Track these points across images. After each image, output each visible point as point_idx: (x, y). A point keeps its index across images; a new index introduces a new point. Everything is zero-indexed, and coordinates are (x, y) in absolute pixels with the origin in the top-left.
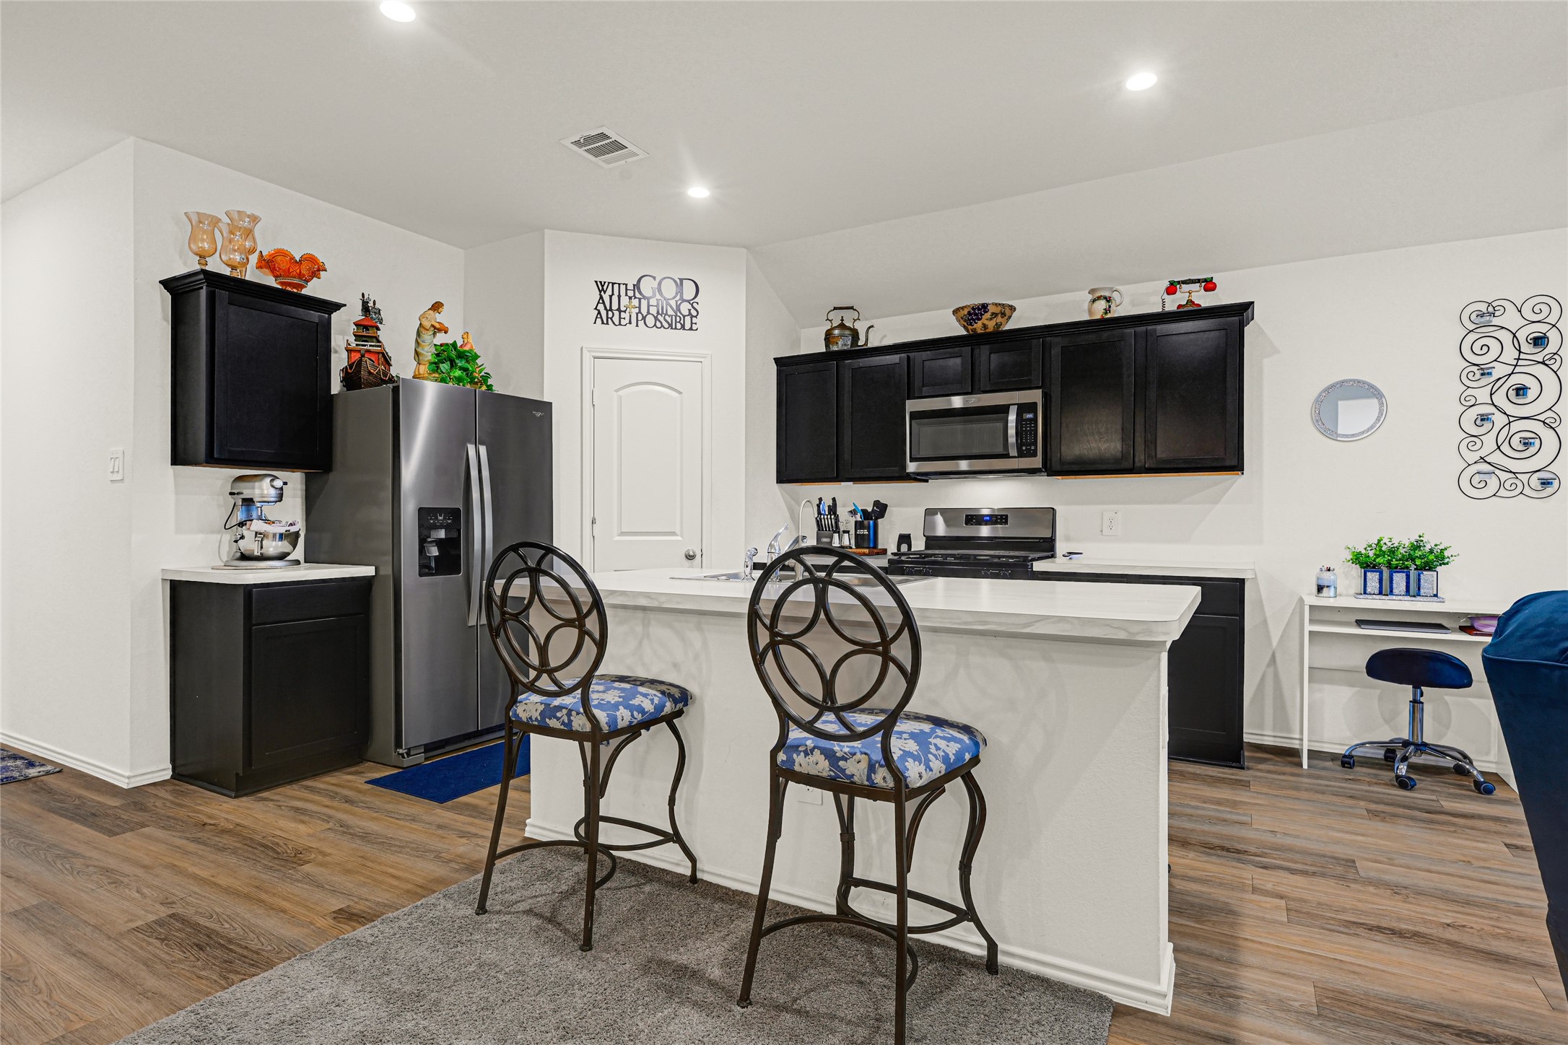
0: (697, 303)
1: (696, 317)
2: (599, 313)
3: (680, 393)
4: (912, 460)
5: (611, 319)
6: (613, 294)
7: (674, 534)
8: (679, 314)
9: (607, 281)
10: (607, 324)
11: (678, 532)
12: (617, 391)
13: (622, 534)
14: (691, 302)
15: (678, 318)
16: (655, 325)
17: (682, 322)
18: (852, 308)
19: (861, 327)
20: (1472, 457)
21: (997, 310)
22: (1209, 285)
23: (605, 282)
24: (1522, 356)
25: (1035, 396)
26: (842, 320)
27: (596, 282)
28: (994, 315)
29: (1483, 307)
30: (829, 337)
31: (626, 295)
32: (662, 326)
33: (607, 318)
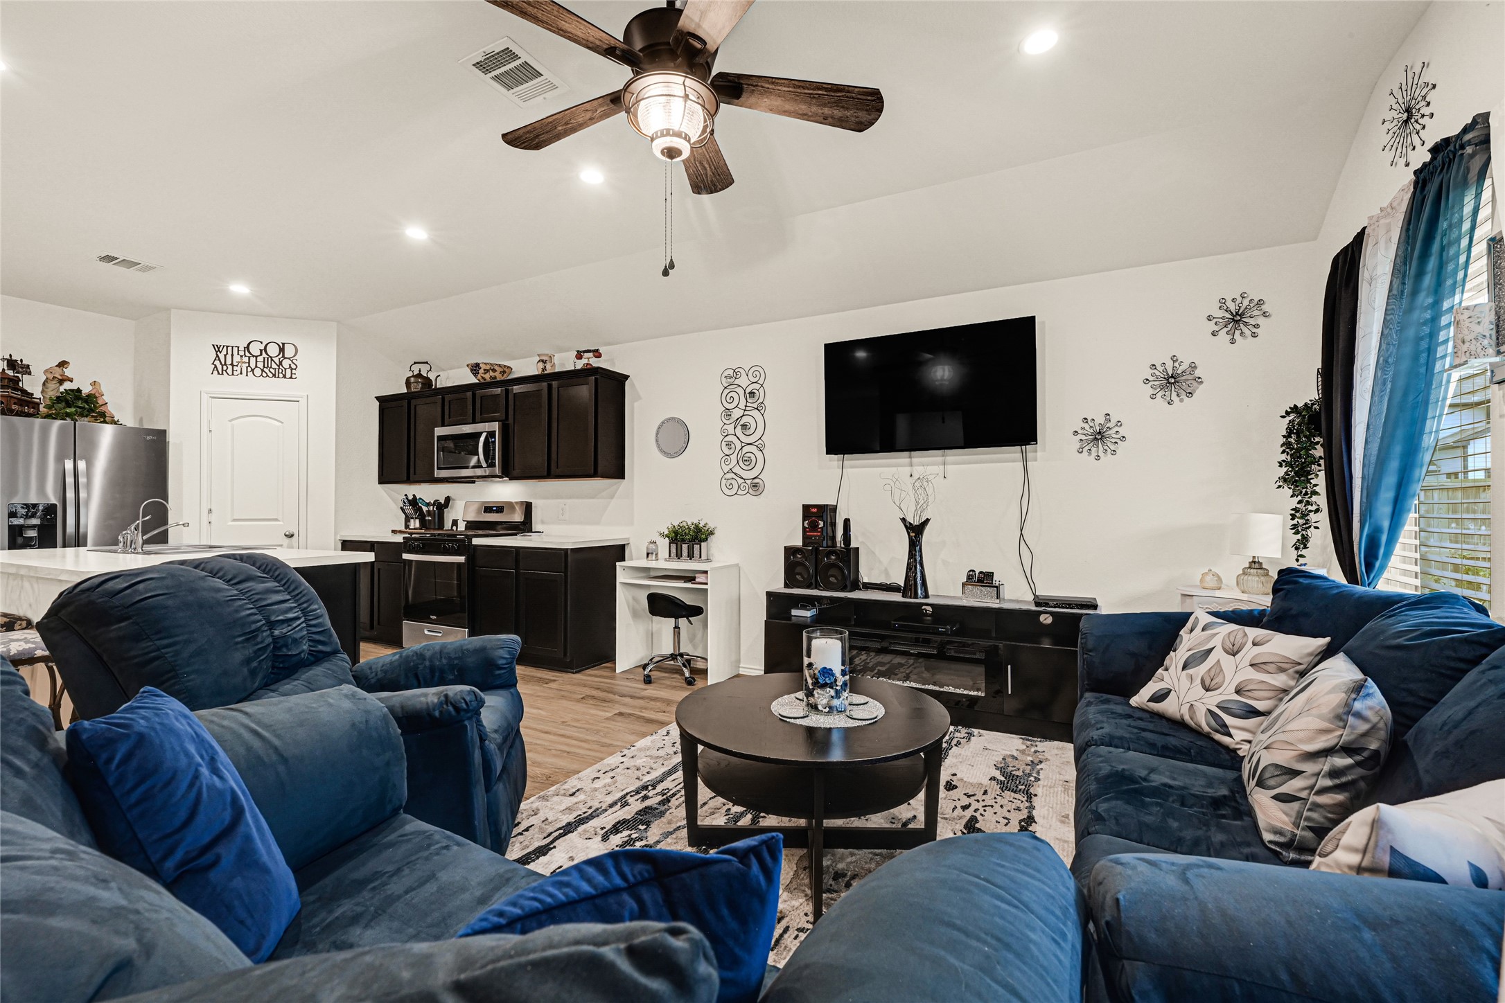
3: (282, 423)
4: (438, 469)
7: (276, 520)
9: (222, 345)
11: (280, 521)
12: (230, 421)
13: (235, 520)
18: (427, 363)
19: (432, 376)
20: (726, 469)
21: (488, 367)
22: (597, 354)
24: (748, 404)
25: (495, 426)
26: (420, 371)
27: (213, 346)
28: (486, 371)
29: (731, 372)
30: (408, 383)
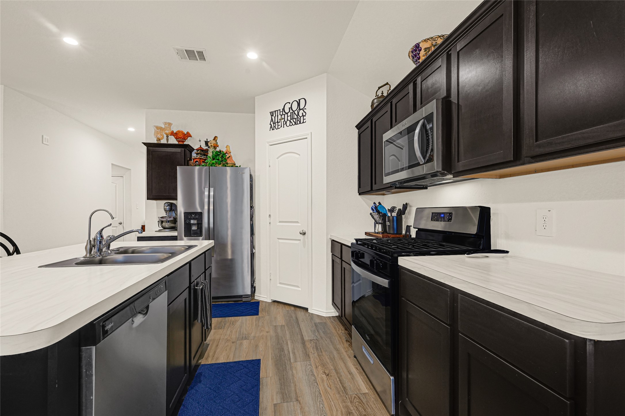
0: (306, 109)
1: (305, 116)
2: (271, 126)
3: (300, 155)
4: (386, 175)
5: (275, 127)
6: (276, 116)
7: (297, 222)
8: (299, 117)
9: (274, 111)
10: (274, 129)
11: (299, 222)
12: (278, 158)
13: (280, 222)
14: (303, 109)
15: (298, 118)
16: (290, 125)
17: (300, 120)
18: (387, 84)
21: (428, 44)
23: (273, 112)
25: (433, 106)
26: (382, 93)
27: (270, 112)
28: (428, 49)
30: (372, 105)
31: (280, 115)
32: (292, 124)
33: (274, 127)
